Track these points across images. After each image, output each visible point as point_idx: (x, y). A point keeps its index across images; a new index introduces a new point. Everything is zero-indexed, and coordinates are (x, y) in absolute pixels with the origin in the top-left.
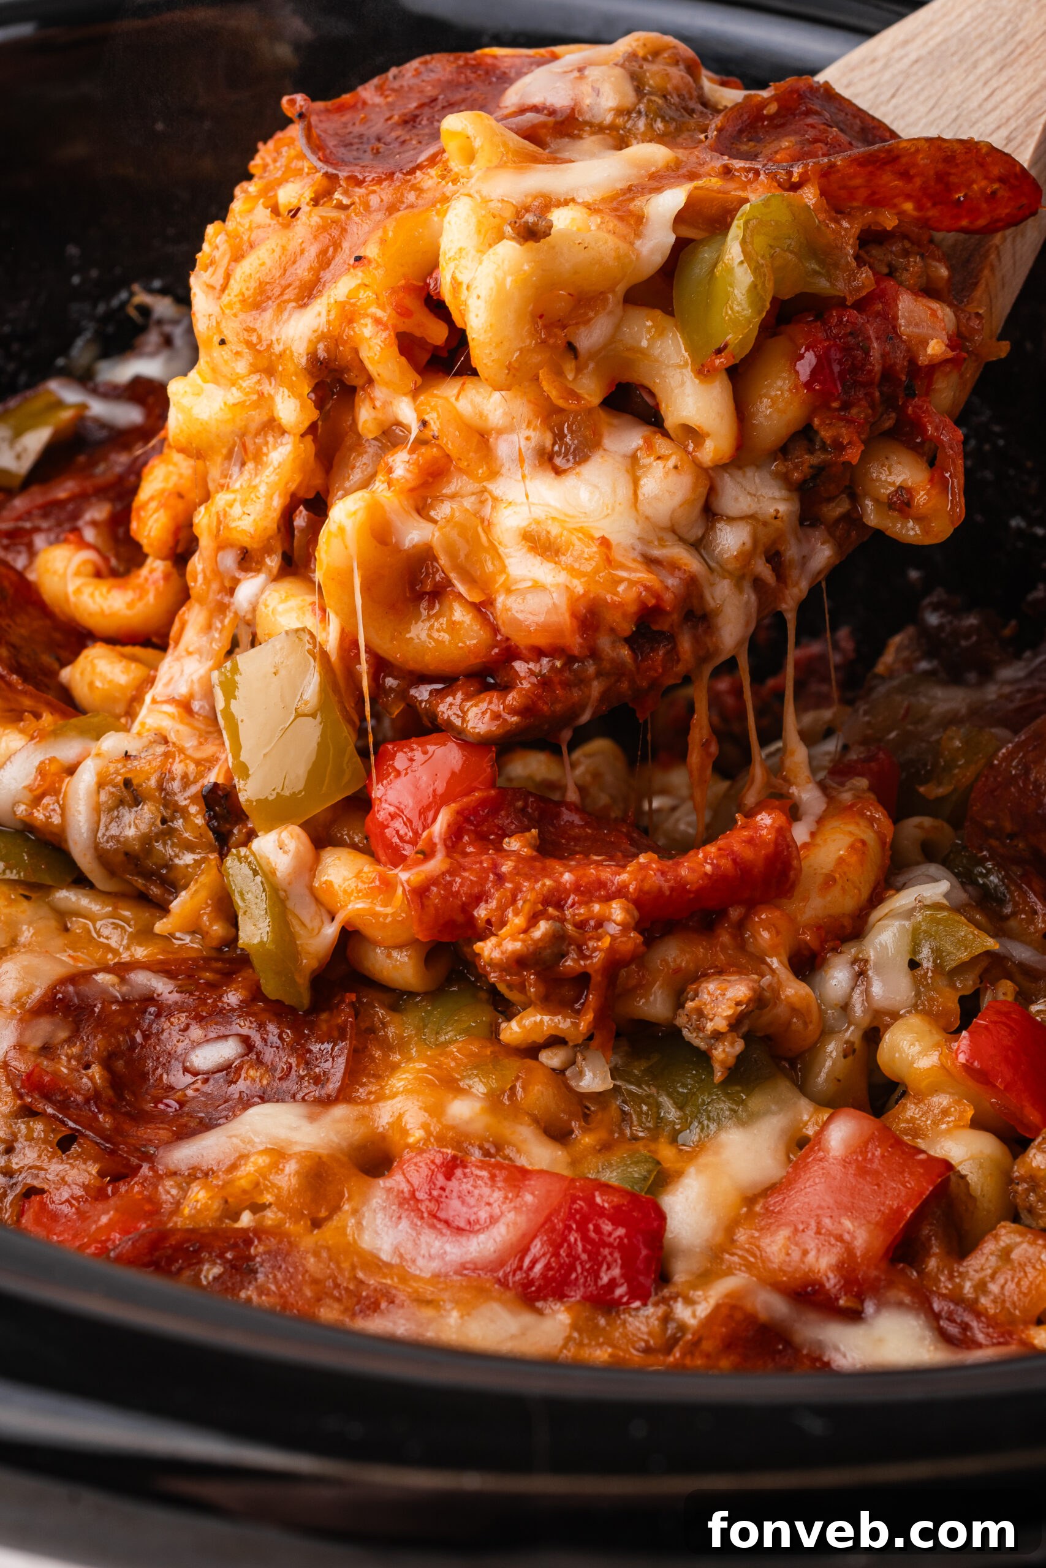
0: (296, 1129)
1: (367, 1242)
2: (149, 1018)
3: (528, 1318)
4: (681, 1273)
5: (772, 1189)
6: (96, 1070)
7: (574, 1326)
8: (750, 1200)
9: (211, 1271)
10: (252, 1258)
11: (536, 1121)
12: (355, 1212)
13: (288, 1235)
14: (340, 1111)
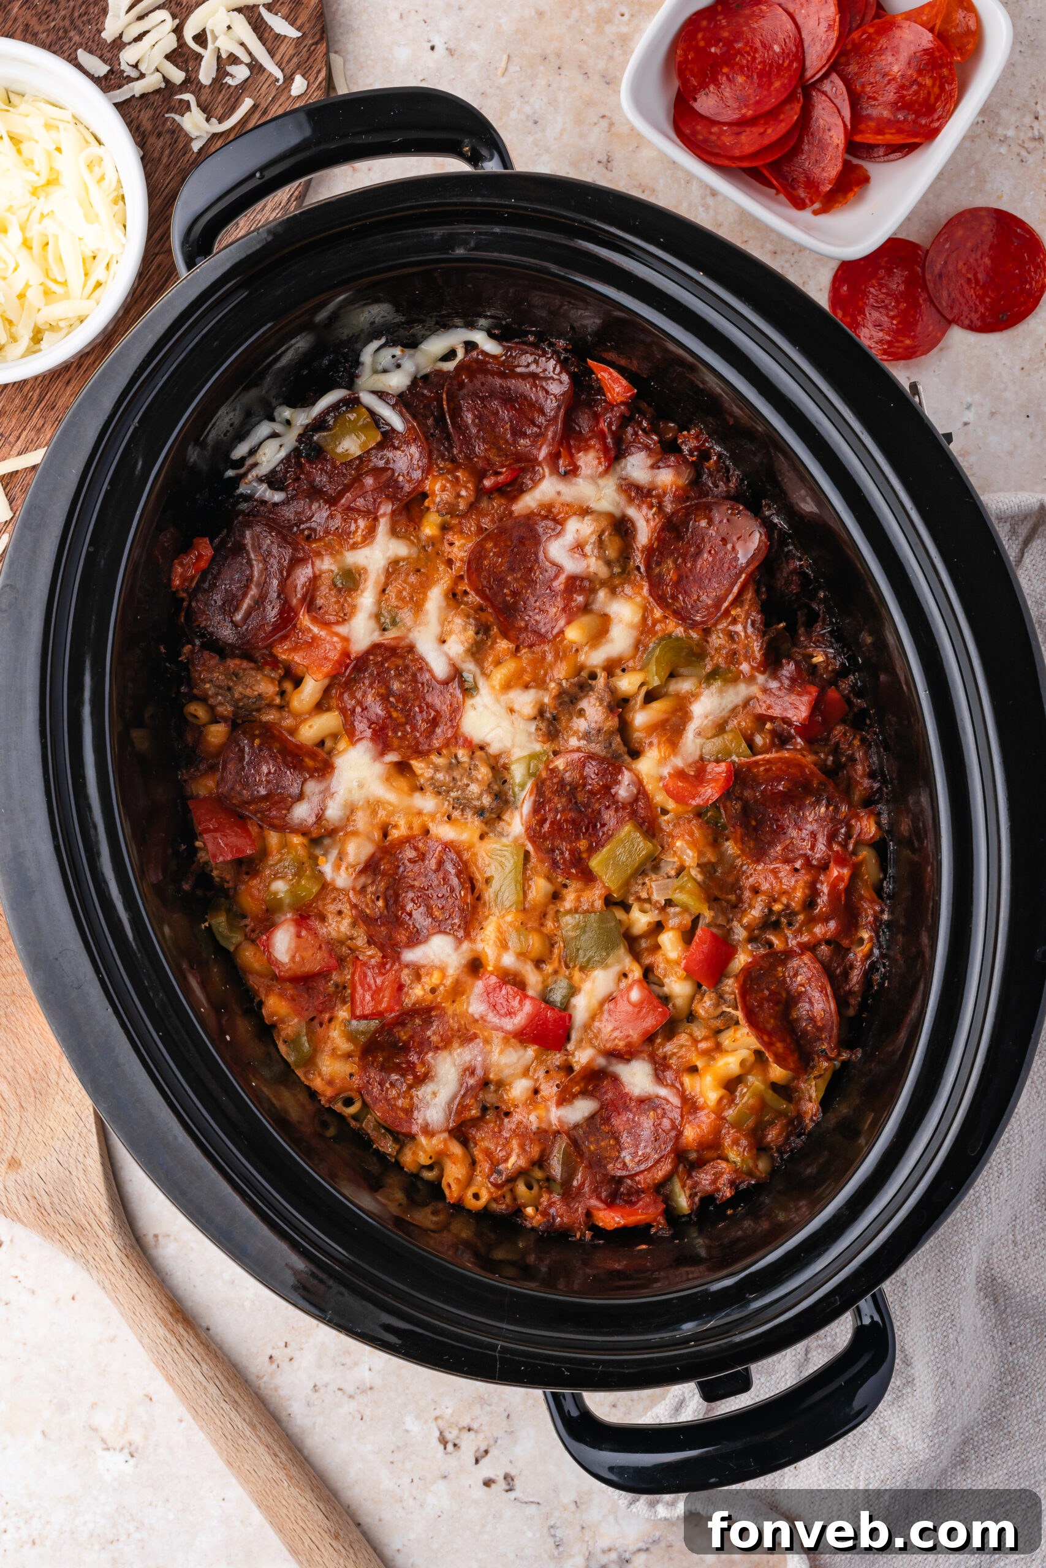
0: (449, 955)
1: (471, 1010)
2: (401, 869)
3: (521, 1052)
4: (574, 1036)
5: (610, 998)
6: (380, 903)
7: (536, 1058)
8: (602, 1004)
9: (418, 1021)
10: (431, 1017)
11: (532, 961)
12: (468, 997)
13: (444, 1008)
14: (466, 945)
